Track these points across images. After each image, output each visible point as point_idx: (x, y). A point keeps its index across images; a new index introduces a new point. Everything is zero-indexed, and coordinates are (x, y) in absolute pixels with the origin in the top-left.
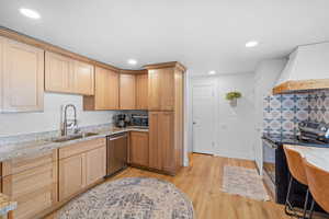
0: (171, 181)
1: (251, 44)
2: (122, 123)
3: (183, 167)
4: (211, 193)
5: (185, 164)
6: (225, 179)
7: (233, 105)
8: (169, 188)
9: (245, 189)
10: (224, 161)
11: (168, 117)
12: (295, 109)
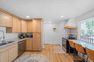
0: (41, 53)
1: (62, 17)
2: (22, 37)
3: (43, 49)
4: (52, 54)
5: (43, 48)
6: (54, 50)
7: (54, 31)
8: (41, 55)
9: (59, 51)
10: (53, 45)
11: (39, 35)
12: (68, 32)
